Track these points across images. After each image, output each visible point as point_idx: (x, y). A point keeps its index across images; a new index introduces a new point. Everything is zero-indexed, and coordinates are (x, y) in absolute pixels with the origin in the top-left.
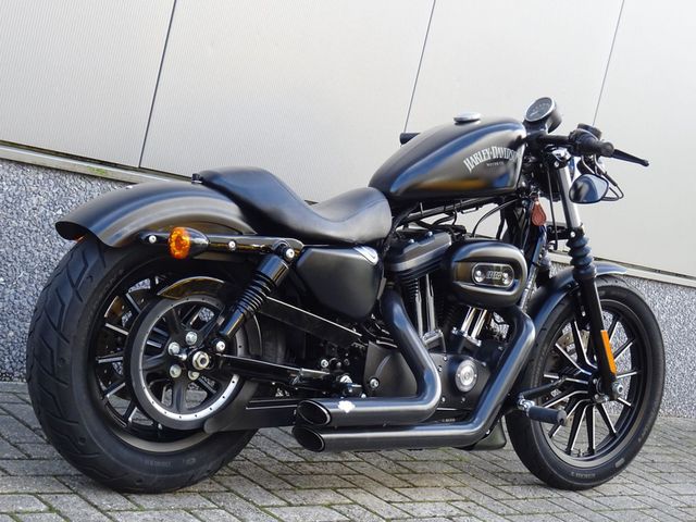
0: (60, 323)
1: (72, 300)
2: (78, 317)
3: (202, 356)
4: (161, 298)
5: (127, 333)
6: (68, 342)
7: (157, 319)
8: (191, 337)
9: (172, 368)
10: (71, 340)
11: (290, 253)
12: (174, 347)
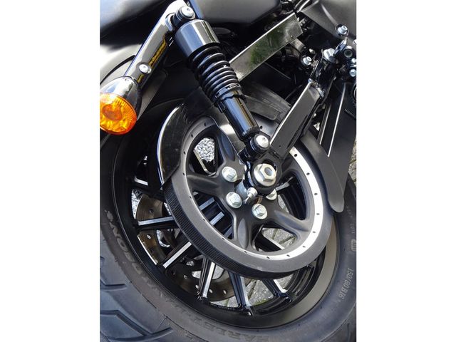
0: (138, 329)
1: (116, 298)
2: (141, 300)
3: (262, 170)
4: (169, 182)
5: (189, 244)
6: (168, 329)
7: (193, 200)
8: (228, 172)
9: (256, 213)
10: (168, 324)
11: (187, 11)
12: (232, 199)
